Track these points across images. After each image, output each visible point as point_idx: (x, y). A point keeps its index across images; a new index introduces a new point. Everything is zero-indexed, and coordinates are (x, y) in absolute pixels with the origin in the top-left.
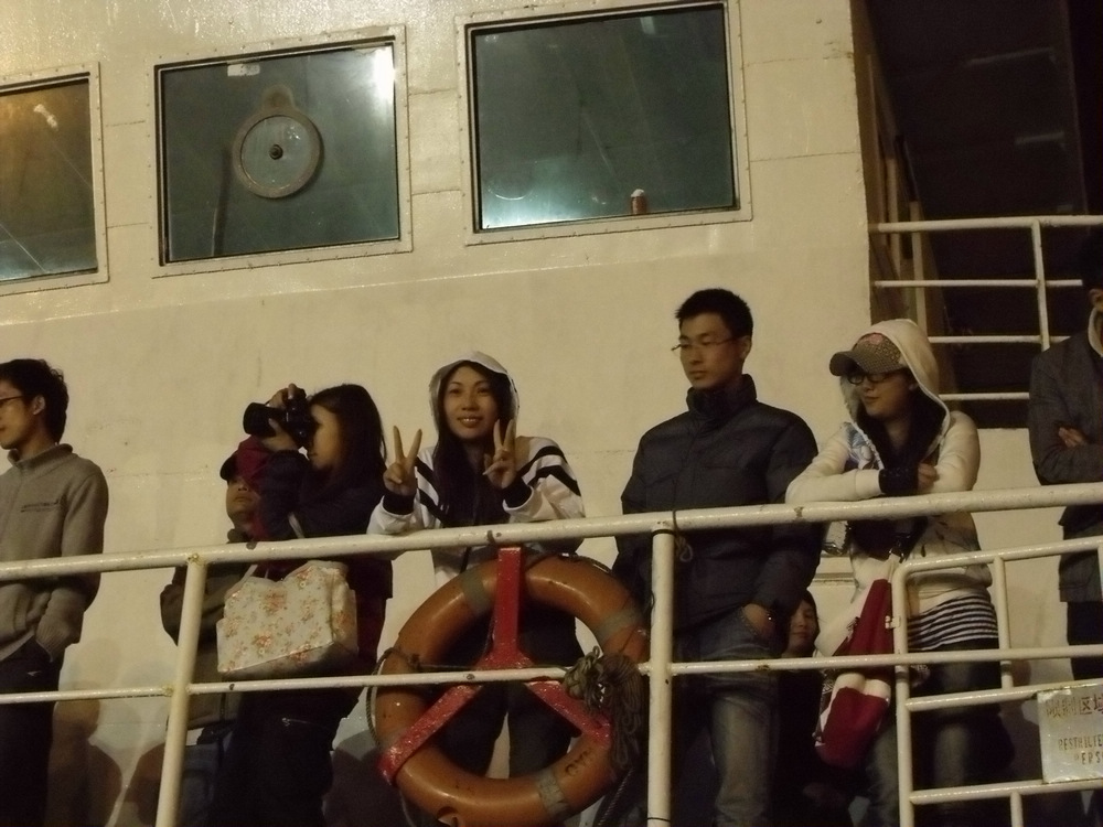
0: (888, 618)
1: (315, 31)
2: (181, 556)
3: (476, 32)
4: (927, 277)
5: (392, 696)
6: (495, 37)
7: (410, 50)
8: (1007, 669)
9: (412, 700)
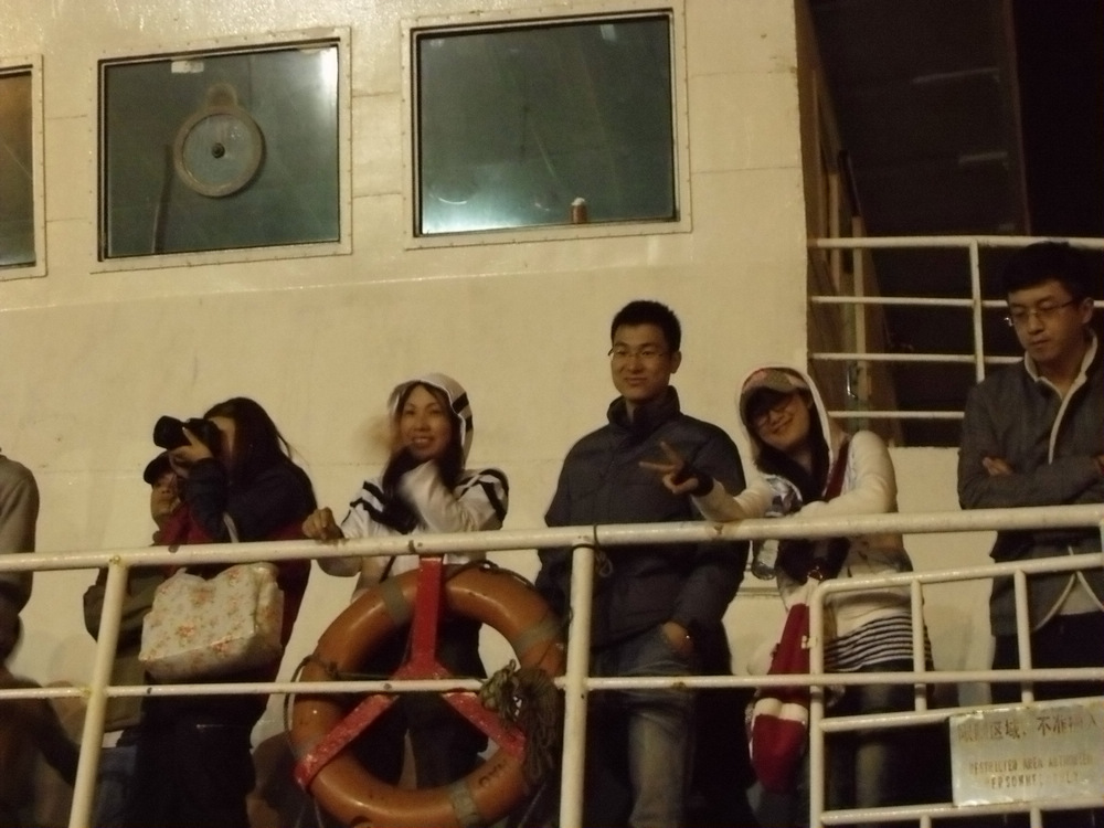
0: (804, 638)
1: (260, 30)
2: (103, 557)
3: (421, 37)
4: (868, 293)
5: (309, 704)
6: (440, 42)
7: (355, 52)
8: (920, 692)
9: (329, 709)
